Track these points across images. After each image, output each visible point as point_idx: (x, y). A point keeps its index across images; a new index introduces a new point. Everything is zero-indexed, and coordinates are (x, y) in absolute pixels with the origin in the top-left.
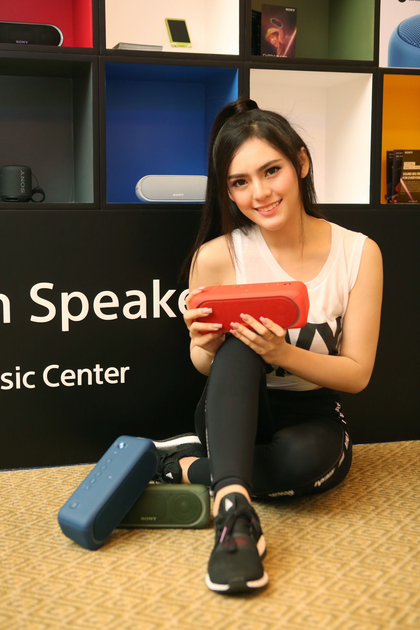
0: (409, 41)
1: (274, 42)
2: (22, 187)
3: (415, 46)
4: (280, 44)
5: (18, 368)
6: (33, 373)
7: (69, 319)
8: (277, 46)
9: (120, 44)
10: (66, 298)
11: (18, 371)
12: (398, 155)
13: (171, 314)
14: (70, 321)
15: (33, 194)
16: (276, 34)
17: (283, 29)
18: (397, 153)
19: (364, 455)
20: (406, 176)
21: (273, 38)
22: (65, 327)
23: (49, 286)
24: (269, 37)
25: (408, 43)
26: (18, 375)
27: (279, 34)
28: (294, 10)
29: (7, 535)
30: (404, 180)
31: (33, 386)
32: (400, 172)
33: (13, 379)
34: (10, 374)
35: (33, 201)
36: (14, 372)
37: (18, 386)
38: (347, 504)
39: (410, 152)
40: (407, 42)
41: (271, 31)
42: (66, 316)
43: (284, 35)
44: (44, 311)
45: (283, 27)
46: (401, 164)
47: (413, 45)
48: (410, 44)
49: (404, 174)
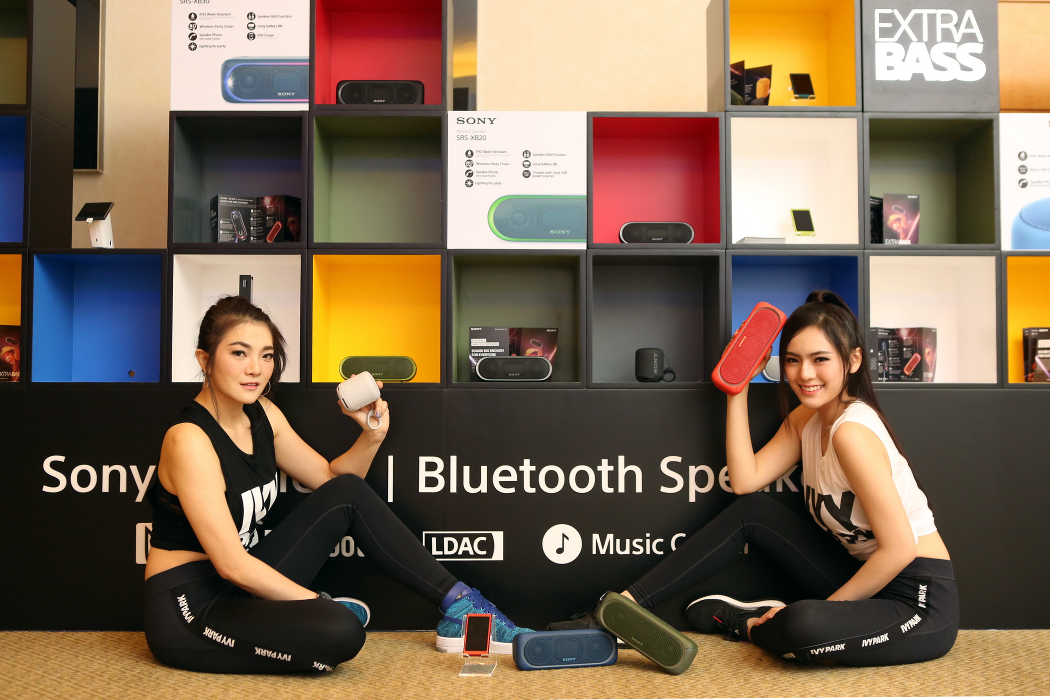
0: (1032, 224)
1: (897, 228)
2: (656, 368)
3: (1040, 228)
4: (903, 229)
5: (648, 535)
6: (662, 540)
7: (696, 491)
8: (900, 231)
9: (746, 239)
10: (693, 471)
11: (648, 538)
12: (1034, 332)
13: (793, 488)
14: (696, 492)
15: (664, 374)
16: (898, 220)
17: (906, 215)
18: (1033, 331)
19: (993, 639)
20: (1041, 354)
21: (895, 223)
22: (692, 498)
23: (678, 459)
24: (891, 223)
25: (1032, 226)
26: (648, 541)
27: (902, 219)
28: (916, 197)
29: (637, 676)
30: (1040, 358)
31: (662, 553)
32: (1035, 351)
33: (643, 544)
34: (641, 540)
35: (665, 380)
36: (645, 538)
37: (648, 552)
38: (959, 675)
39: (1045, 330)
40: (1030, 225)
41: (892, 218)
42: (693, 488)
43: (907, 220)
44: (673, 483)
45: (906, 214)
46: (1035, 342)
47: (1037, 227)
48: (1034, 227)
49: (1040, 352)
